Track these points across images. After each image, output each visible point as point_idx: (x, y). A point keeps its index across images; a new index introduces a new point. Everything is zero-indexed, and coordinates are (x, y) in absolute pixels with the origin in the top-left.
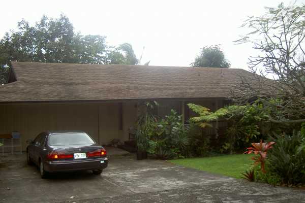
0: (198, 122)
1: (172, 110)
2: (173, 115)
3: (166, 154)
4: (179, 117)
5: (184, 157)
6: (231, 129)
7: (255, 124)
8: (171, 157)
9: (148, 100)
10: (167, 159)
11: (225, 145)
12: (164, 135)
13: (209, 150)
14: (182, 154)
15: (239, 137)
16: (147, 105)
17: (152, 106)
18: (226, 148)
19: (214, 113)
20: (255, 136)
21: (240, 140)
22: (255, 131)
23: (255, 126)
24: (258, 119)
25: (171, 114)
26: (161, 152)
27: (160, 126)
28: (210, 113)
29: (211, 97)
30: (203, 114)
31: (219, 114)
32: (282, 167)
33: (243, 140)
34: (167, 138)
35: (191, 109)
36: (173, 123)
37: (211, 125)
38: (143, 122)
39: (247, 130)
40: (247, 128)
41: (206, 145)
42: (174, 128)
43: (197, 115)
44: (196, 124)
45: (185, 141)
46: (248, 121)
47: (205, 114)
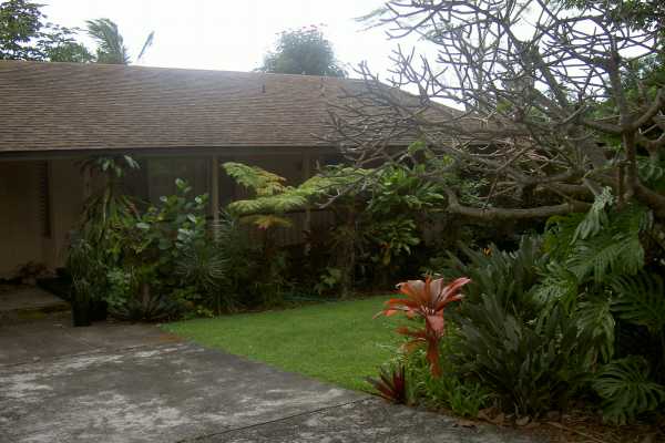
0: (249, 213)
1: (178, 181)
2: (180, 193)
3: (161, 305)
4: (198, 200)
5: (210, 313)
6: (344, 230)
7: (407, 218)
8: (175, 315)
9: (107, 153)
10: (165, 320)
11: (329, 275)
12: (153, 253)
13: (286, 288)
14: (207, 306)
15: (365, 252)
16: (106, 166)
17: (119, 171)
18: (331, 281)
19: (297, 187)
20: (408, 249)
21: (368, 260)
22: (407, 234)
23: (407, 222)
24: (415, 205)
25: (174, 190)
26: (146, 302)
27: (142, 225)
28: (285, 189)
29: (288, 144)
30: (266, 191)
31: (310, 191)
32: (498, 365)
33: (375, 259)
34: (163, 260)
35: (232, 179)
36: (180, 218)
37: (287, 223)
38: (95, 216)
39: (385, 232)
40: (385, 228)
41: (275, 274)
42: (181, 230)
43: (250, 193)
44: (245, 220)
45: (215, 267)
46: (387, 210)
47: (271, 192)
